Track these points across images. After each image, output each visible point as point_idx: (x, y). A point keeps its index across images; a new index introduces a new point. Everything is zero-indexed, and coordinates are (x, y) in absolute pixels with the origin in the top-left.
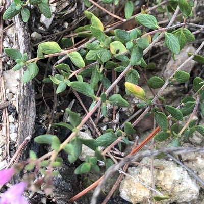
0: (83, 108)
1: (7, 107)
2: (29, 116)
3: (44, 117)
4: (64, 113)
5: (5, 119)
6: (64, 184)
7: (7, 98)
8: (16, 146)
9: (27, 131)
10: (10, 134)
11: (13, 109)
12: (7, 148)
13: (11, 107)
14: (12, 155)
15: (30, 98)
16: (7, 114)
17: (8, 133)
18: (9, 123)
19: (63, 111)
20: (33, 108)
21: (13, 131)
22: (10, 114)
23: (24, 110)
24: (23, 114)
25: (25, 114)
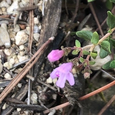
0: (96, 23)
1: (34, 10)
2: (54, 20)
3: (64, 24)
4: (79, 24)
5: (30, 19)
6: (78, 83)
7: (34, 2)
8: (37, 45)
9: (51, 32)
10: (34, 33)
11: (39, 12)
12: (30, 45)
13: (38, 10)
14: (33, 52)
15: (57, 4)
16: (33, 16)
17: (32, 33)
18: (34, 24)
19: (78, 22)
20: (58, 14)
21: (37, 31)
22: (36, 16)
23: (51, 14)
24: (49, 18)
25: (51, 17)
